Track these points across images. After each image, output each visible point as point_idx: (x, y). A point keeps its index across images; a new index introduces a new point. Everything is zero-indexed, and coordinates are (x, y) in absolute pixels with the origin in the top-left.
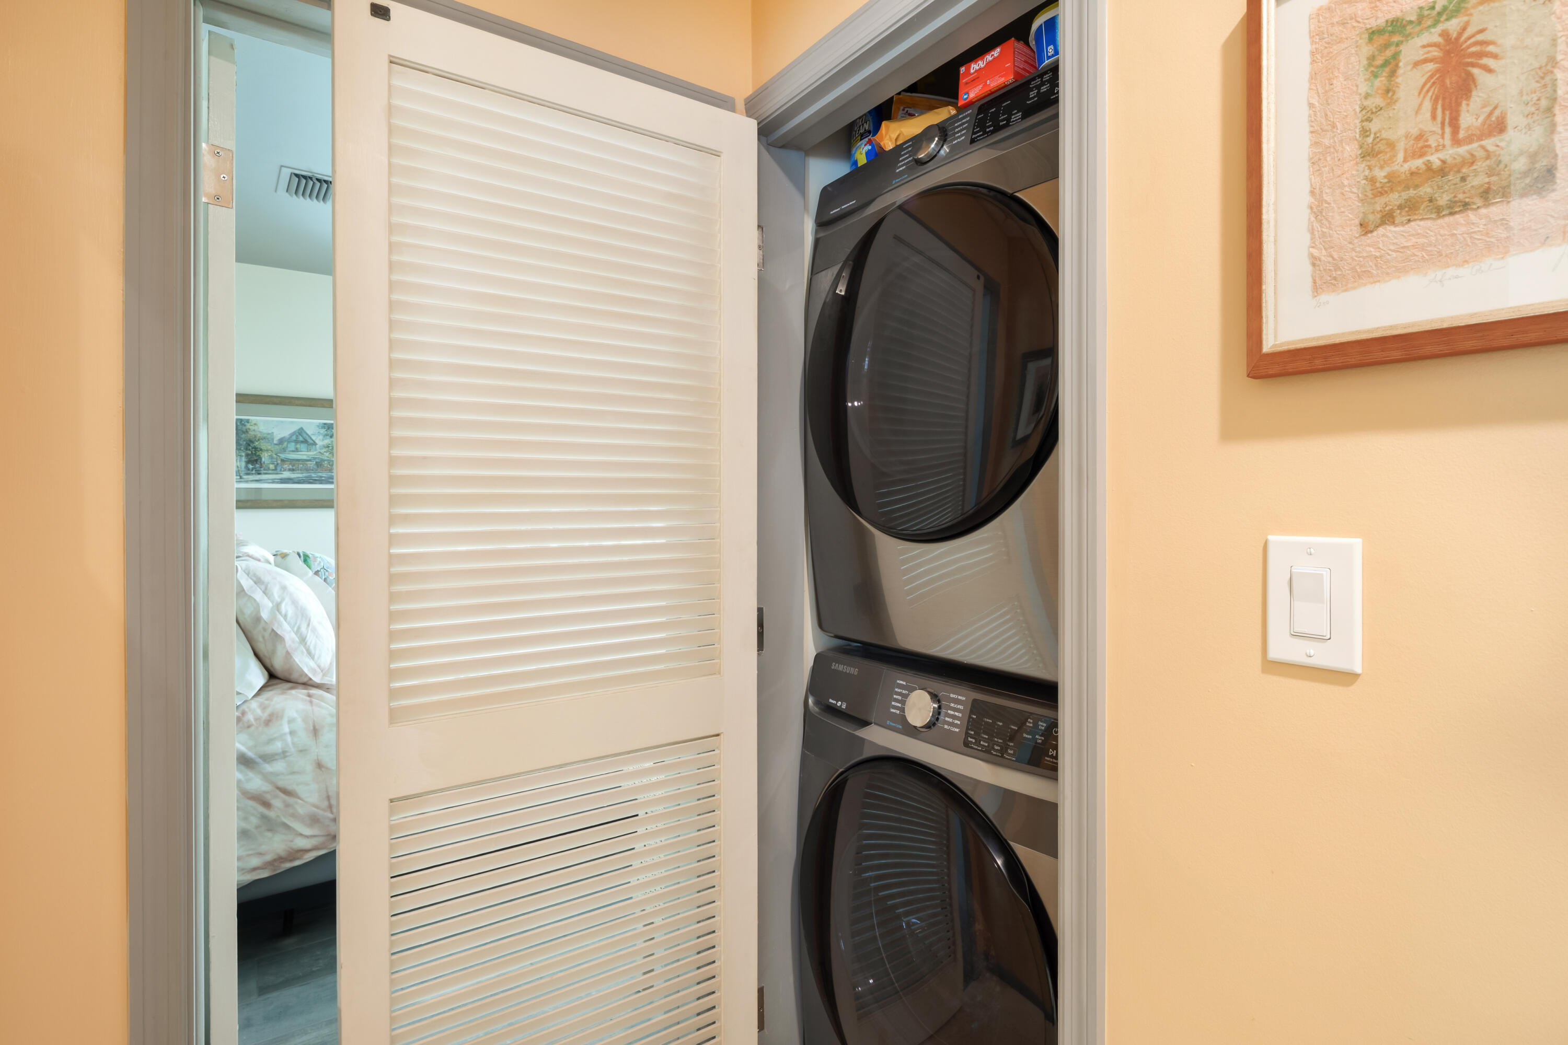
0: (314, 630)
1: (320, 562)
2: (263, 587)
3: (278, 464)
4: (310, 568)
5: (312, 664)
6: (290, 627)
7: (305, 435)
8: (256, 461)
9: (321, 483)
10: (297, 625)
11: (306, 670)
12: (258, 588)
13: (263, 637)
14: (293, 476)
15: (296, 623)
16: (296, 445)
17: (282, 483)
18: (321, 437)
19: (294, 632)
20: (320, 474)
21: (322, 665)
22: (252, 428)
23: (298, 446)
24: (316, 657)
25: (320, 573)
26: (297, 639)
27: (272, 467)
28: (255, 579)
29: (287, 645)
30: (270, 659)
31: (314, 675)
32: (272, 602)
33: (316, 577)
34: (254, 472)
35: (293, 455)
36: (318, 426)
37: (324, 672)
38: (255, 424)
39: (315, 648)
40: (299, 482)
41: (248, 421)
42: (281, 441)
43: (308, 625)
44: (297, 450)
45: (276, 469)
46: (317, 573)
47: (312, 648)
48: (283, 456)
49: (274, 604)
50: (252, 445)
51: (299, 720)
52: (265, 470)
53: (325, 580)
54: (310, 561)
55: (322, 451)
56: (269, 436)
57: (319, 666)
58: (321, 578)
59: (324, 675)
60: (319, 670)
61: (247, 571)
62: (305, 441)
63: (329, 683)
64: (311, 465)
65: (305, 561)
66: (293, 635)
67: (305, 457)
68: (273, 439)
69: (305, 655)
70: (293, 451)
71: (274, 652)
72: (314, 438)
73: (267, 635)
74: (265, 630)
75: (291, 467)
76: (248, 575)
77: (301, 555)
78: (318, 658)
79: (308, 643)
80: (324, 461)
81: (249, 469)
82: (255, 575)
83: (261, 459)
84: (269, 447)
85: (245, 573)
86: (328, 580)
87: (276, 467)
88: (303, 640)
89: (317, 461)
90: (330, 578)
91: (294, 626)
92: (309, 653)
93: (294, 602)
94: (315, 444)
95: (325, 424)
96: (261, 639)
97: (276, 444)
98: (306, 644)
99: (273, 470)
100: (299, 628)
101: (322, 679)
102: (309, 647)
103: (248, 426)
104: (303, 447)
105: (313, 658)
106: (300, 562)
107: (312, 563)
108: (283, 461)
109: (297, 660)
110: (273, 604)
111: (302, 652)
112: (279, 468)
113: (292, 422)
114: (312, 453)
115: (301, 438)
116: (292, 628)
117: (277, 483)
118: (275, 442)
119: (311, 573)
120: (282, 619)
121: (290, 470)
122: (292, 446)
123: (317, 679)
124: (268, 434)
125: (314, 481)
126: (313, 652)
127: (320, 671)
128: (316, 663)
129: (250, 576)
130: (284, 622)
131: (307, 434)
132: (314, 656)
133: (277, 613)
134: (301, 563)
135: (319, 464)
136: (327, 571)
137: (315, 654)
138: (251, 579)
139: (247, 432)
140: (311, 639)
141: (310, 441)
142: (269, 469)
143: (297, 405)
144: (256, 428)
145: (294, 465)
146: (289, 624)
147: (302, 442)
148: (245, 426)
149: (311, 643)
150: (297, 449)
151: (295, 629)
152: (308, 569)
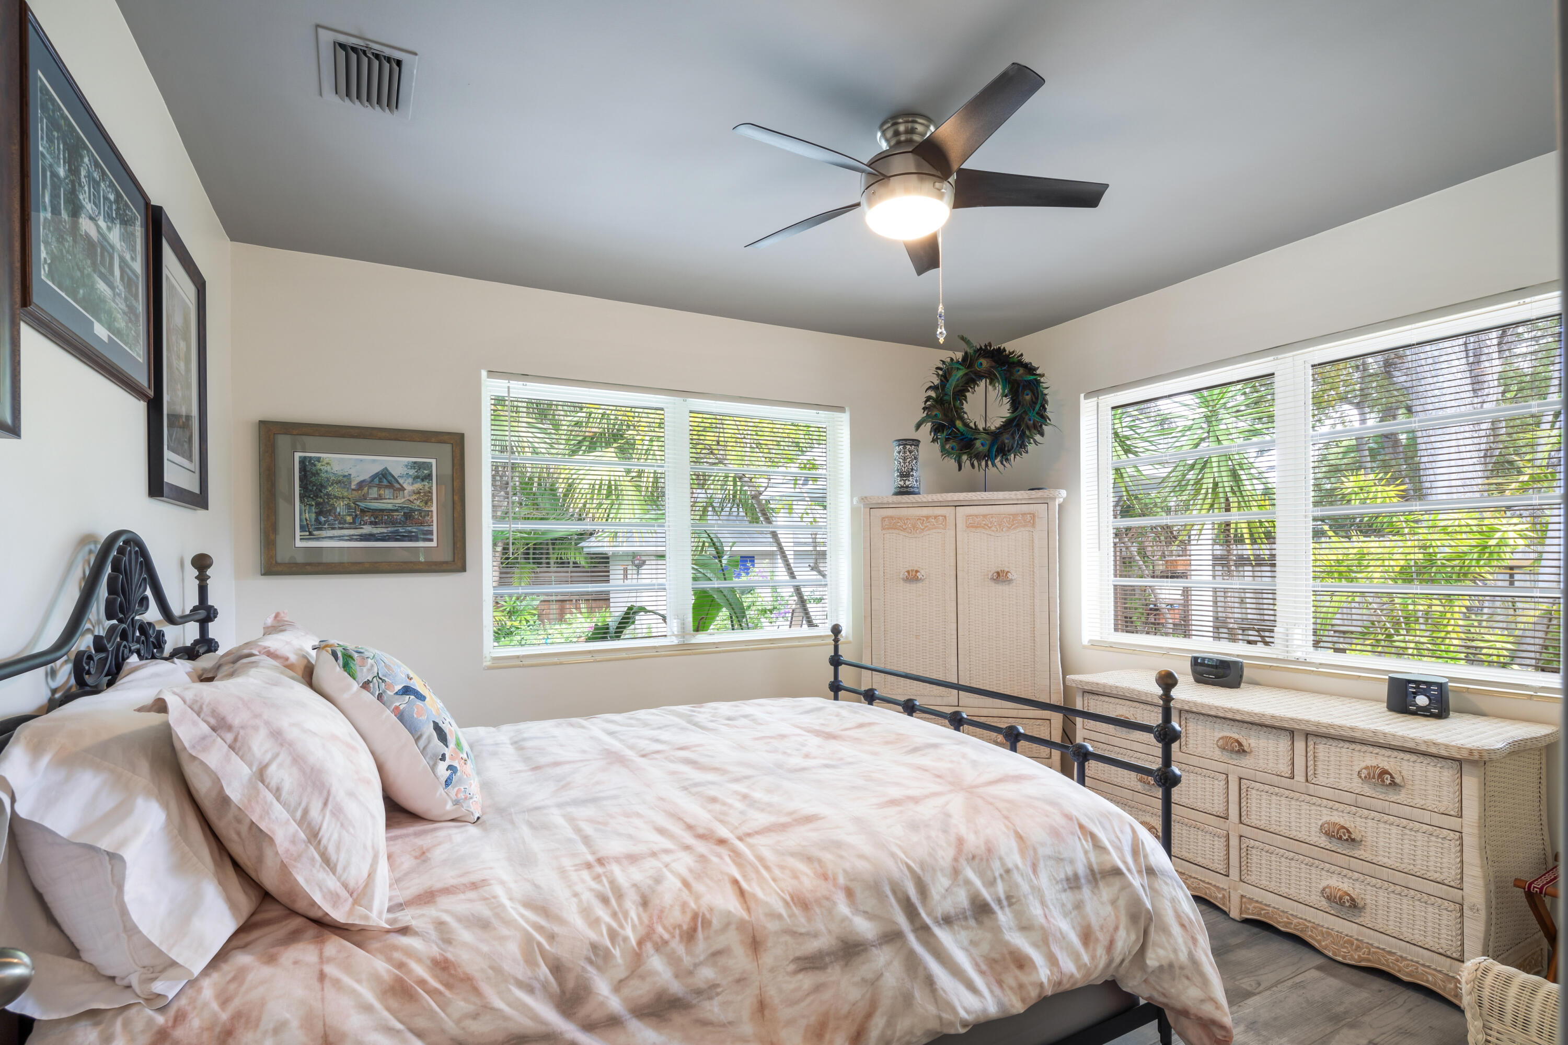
0: (338, 812)
1: (372, 666)
2: (229, 737)
3: (356, 516)
4: (353, 676)
5: (332, 883)
6: (288, 812)
7: (390, 478)
8: (329, 511)
9: (411, 541)
10: (303, 805)
11: (318, 898)
12: (219, 739)
13: (239, 834)
14: (376, 531)
15: (300, 804)
16: (379, 490)
17: (361, 540)
18: (410, 480)
19: (295, 821)
20: (409, 528)
21: (352, 884)
22: (324, 468)
23: (382, 492)
24: (339, 869)
25: (371, 685)
26: (302, 836)
27: (349, 519)
28: (213, 721)
29: (281, 850)
30: (256, 871)
31: (335, 905)
32: (250, 766)
33: (365, 692)
34: (326, 526)
35: (376, 505)
36: (407, 466)
37: (355, 895)
38: (328, 464)
39: (338, 848)
40: (383, 539)
41: (319, 459)
42: (361, 485)
43: (325, 804)
44: (380, 497)
45: (354, 522)
46: (366, 685)
47: (331, 850)
48: (362, 505)
49: (254, 769)
50: (324, 491)
51: (295, 1023)
52: (340, 523)
53: (380, 697)
54: (355, 666)
55: (412, 498)
56: (345, 479)
57: (345, 886)
58: (373, 694)
59: (356, 902)
60: (344, 894)
61: (196, 707)
62: (390, 486)
63: (362, 923)
64: (398, 516)
65: (346, 666)
66: (294, 827)
67: (390, 507)
68: (350, 483)
69: (318, 865)
70: (375, 499)
71: (260, 859)
72: (401, 481)
73: (244, 829)
74: (239, 821)
75: (373, 519)
76: (198, 714)
77: (340, 655)
78: (345, 869)
79: (324, 841)
80: (414, 511)
81: (320, 523)
82: (214, 713)
83: (336, 509)
84: (346, 494)
85: (192, 709)
86: (385, 698)
87: (354, 519)
88: (314, 836)
89: (406, 511)
90: (388, 692)
91: (296, 809)
92: (326, 860)
93: (298, 759)
94: (403, 489)
95: (415, 463)
96: (234, 836)
97: (353, 490)
98: (320, 842)
99: (350, 523)
100: (306, 812)
101: (351, 912)
102: (326, 848)
103: (319, 466)
104: (387, 493)
105: (334, 871)
106: (338, 668)
107: (358, 668)
108: (362, 511)
109: (301, 880)
110: (251, 768)
111: (313, 860)
112: (358, 521)
113: (374, 461)
114: (399, 501)
115: (384, 479)
116: (292, 813)
117: (356, 540)
118: (353, 487)
119: (355, 686)
120: (270, 797)
121: (371, 523)
122: (374, 493)
123: (339, 915)
124: (344, 476)
125: (402, 538)
126: (333, 857)
127: (348, 895)
128: (339, 879)
129: (202, 715)
130: (275, 802)
131: (393, 476)
132: (335, 865)
133: (261, 785)
134: (338, 670)
135: (409, 515)
136: (383, 681)
137: (337, 861)
138: (205, 721)
139: (318, 474)
140: (329, 831)
141: (397, 486)
142: (345, 522)
143: (380, 439)
144: (328, 468)
145: (377, 516)
146: (285, 805)
147: (386, 487)
148: (315, 466)
149: (329, 840)
150: (380, 495)
151: (299, 814)
152: (351, 679)
